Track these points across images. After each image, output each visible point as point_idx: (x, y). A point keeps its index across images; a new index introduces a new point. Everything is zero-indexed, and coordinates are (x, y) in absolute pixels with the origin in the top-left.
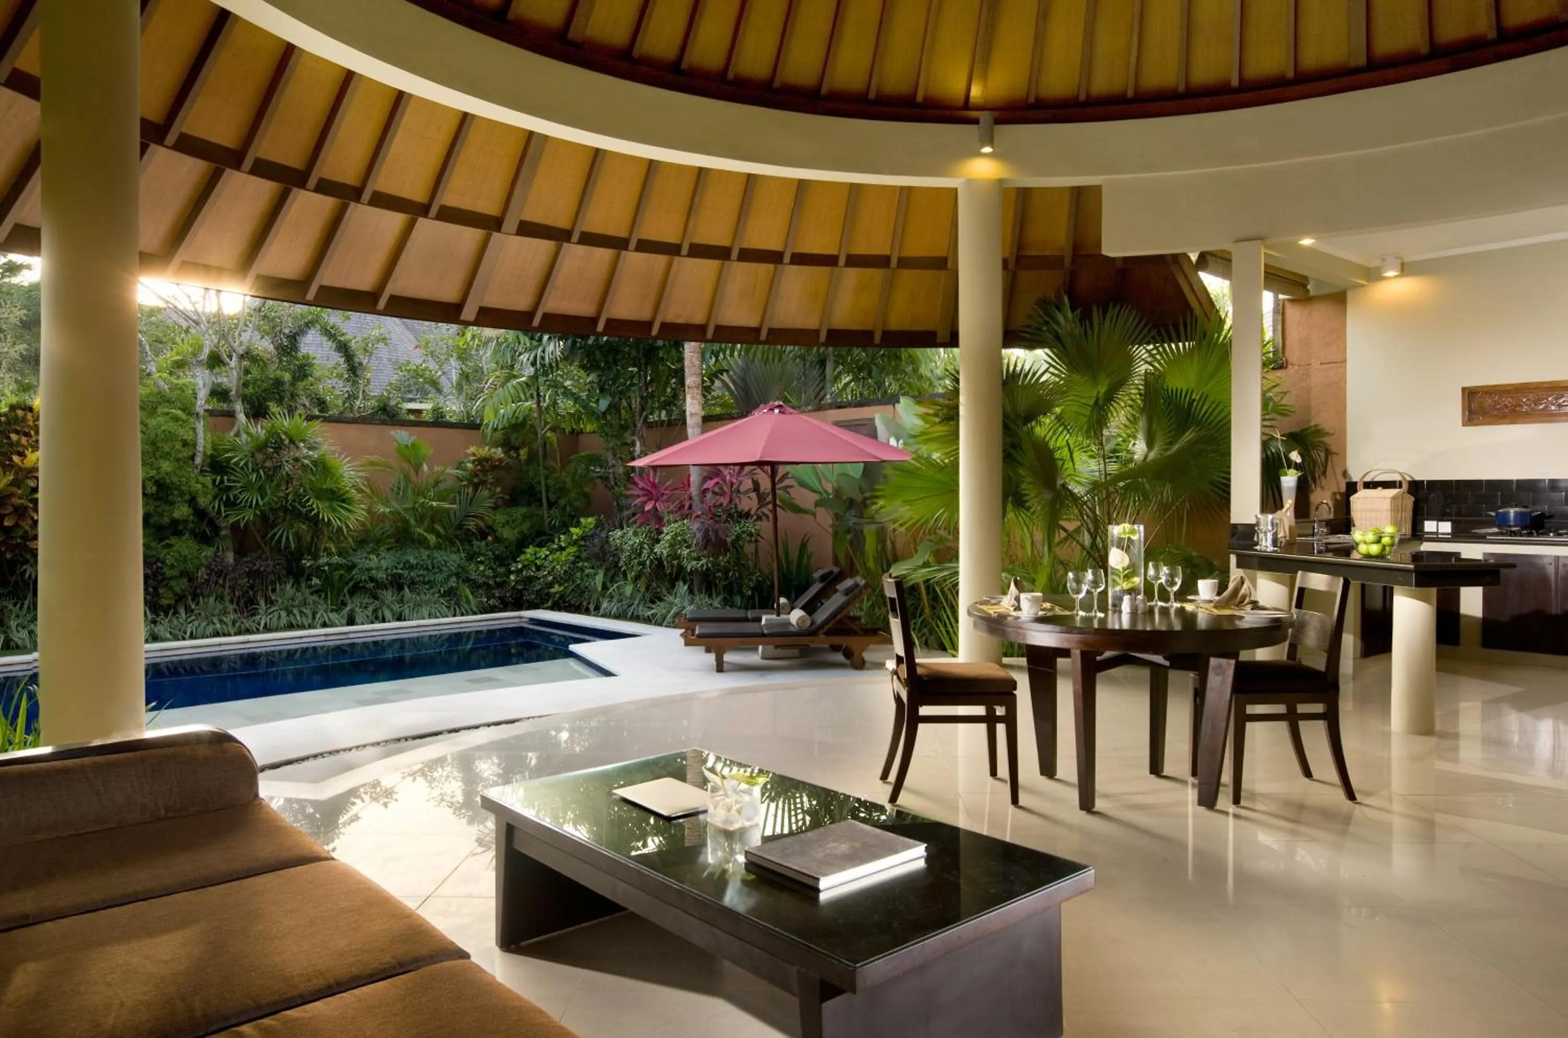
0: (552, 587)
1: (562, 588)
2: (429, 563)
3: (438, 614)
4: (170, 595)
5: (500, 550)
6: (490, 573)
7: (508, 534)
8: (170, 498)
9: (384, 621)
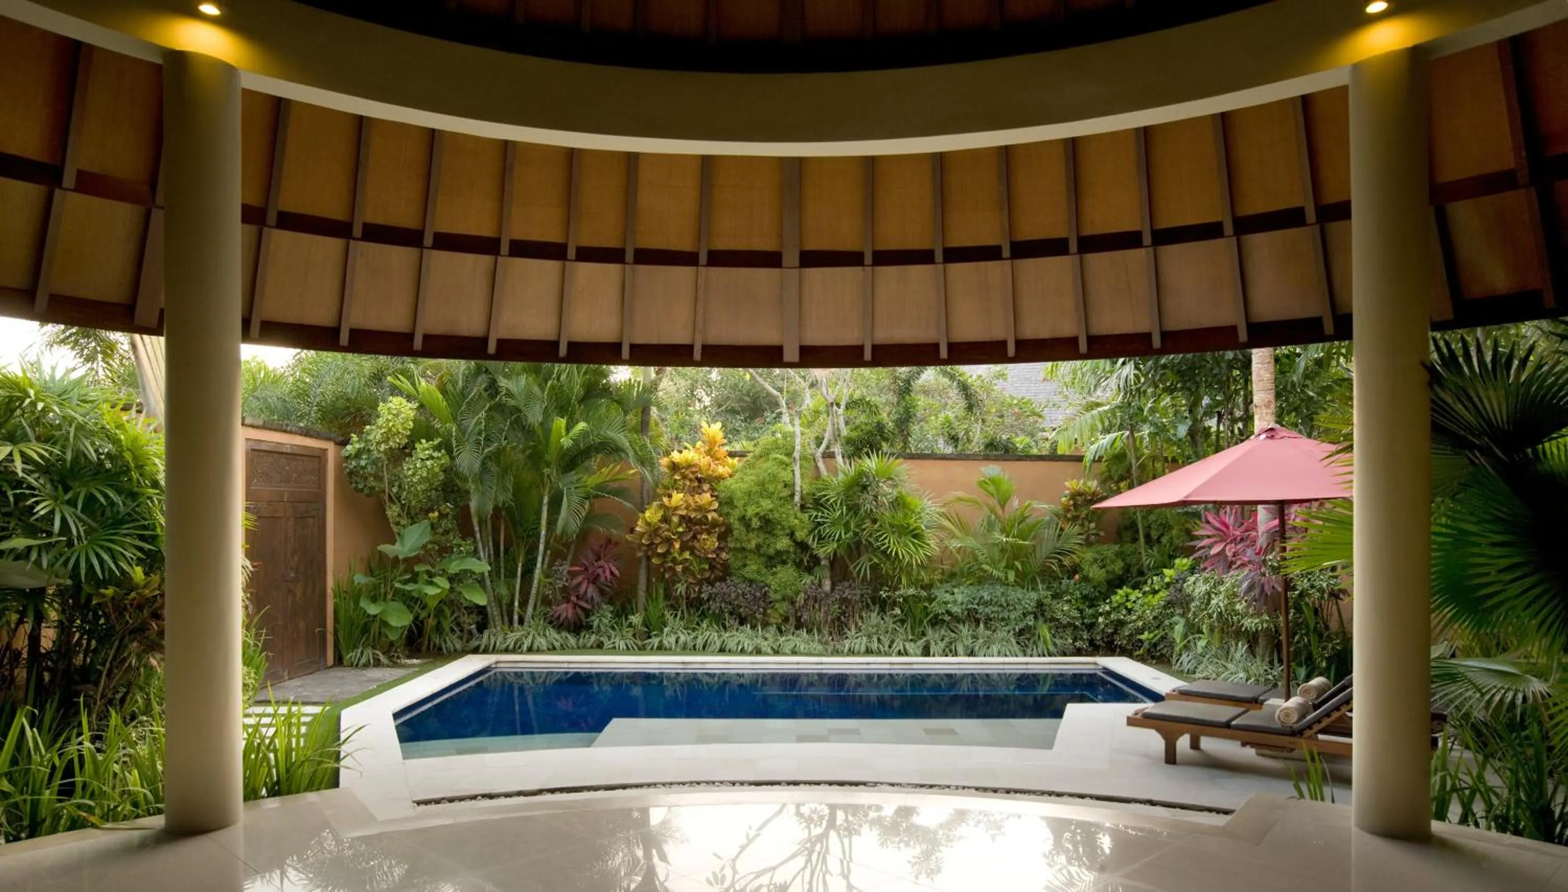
0: (1142, 633)
1: (1152, 635)
2: (1003, 599)
3: (1008, 653)
4: (777, 616)
5: (1088, 590)
6: (1075, 614)
7: (1096, 573)
8: (775, 532)
9: (956, 655)
